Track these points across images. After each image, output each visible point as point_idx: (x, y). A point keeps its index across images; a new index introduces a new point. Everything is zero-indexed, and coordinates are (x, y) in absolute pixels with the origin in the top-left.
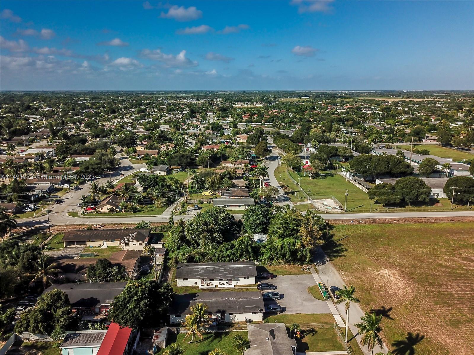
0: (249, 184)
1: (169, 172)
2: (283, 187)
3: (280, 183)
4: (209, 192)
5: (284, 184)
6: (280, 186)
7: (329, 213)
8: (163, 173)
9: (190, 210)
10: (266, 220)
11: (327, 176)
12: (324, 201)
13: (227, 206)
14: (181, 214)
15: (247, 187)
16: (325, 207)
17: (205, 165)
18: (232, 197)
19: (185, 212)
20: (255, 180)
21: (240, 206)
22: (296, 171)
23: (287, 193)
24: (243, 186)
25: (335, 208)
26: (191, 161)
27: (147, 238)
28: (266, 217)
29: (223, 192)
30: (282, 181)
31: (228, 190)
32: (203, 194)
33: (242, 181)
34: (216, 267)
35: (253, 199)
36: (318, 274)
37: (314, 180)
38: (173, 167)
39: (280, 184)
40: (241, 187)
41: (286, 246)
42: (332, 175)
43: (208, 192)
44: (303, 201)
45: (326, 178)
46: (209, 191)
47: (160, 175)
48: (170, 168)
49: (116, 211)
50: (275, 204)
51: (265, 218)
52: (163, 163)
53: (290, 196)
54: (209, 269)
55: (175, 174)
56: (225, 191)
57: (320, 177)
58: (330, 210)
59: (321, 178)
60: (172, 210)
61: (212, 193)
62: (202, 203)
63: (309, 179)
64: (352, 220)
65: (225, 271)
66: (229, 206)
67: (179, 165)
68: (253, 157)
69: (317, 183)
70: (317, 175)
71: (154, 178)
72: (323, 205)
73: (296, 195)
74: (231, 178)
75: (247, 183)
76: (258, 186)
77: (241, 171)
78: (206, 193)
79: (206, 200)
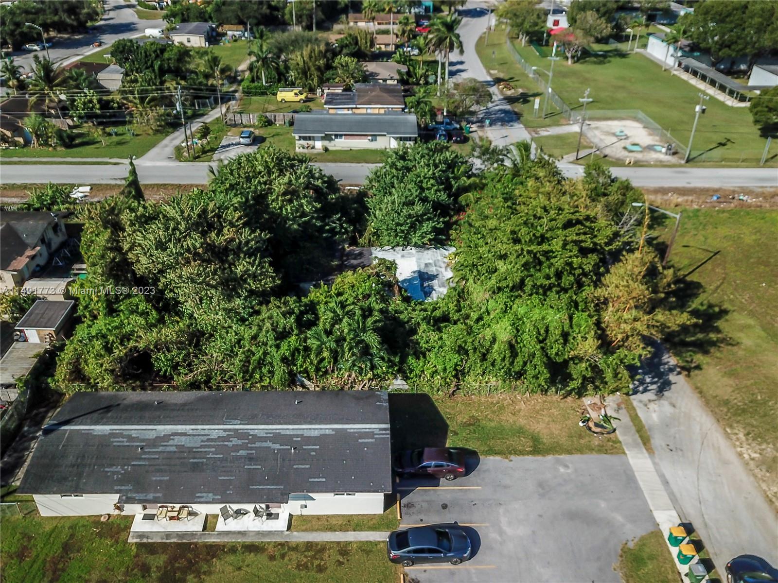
0: (409, 73)
1: (213, 38)
2: (498, 81)
3: (492, 72)
4: (296, 94)
5: (501, 75)
6: (489, 79)
7: (637, 164)
8: (197, 41)
9: (229, 146)
10: (449, 196)
11: (610, 57)
12: (615, 125)
13: (336, 136)
14: (198, 157)
15: (402, 81)
16: (623, 143)
17: (304, 24)
18: (356, 108)
19: (213, 150)
20: (424, 62)
21: (374, 138)
22: (531, 42)
23: (511, 100)
24: (392, 79)
25: (650, 148)
26: (271, 13)
27: (30, 252)
28: (448, 187)
29: (333, 94)
30: (497, 67)
31: (348, 89)
32: (279, 100)
33: (391, 63)
34: (214, 435)
35: (413, 118)
36: (650, 450)
37: (578, 66)
38: (226, 27)
39: (491, 75)
40: (385, 80)
41: (529, 344)
42: (622, 55)
43: (292, 94)
44: (557, 124)
45: (609, 62)
46: (296, 91)
47: (188, 45)
48: (220, 30)
49: (15, 144)
50: (476, 133)
51: (445, 190)
52: (203, 17)
53: (518, 107)
54: (183, 441)
55: (229, 45)
56: (339, 91)
57: (593, 59)
58: (639, 156)
59: (595, 63)
60: (177, 142)
61: (303, 97)
62: (269, 123)
63: (565, 63)
64: (716, 191)
65: (250, 459)
66: (341, 136)
67: (241, 22)
68: (427, 9)
69: (587, 75)
70: (584, 55)
71: (155, 51)
72: (614, 139)
73: (536, 106)
74: (360, 55)
75: (404, 69)
76: (431, 79)
77: (391, 39)
78: (287, 95)
79: (281, 117)
